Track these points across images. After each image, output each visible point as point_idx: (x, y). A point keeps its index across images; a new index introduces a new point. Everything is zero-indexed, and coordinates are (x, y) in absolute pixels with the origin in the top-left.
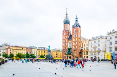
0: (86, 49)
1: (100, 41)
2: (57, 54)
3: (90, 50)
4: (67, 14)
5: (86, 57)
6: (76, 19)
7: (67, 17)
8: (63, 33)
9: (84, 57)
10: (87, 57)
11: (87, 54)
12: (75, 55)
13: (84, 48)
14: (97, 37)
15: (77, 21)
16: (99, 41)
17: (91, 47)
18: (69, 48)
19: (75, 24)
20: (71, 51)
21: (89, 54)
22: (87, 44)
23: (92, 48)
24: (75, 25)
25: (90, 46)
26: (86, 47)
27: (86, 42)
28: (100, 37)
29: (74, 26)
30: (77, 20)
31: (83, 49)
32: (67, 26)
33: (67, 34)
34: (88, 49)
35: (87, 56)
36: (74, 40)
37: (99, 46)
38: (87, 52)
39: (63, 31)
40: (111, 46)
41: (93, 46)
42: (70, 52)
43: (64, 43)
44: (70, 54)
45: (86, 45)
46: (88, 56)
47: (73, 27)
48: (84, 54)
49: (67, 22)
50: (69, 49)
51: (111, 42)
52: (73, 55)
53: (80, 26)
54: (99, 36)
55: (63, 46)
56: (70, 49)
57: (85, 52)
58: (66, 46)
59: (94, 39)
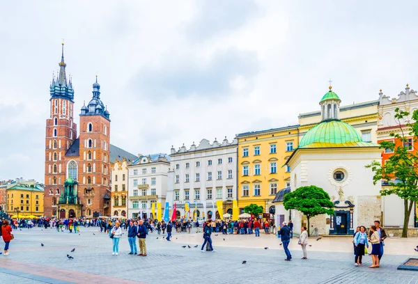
0: (120, 189)
1: (157, 170)
2: (25, 200)
3: (131, 194)
4: (63, 65)
5: (120, 213)
6: (96, 90)
7: (62, 74)
8: (49, 130)
9: (116, 213)
10: (124, 213)
11: (124, 205)
12: (88, 205)
13: (116, 186)
14: (149, 157)
15: (96, 94)
16: (154, 170)
17: (135, 184)
18: (69, 180)
19: (91, 105)
20: (75, 193)
21: (130, 204)
22: (124, 175)
23: (136, 188)
24: (92, 109)
25: (131, 181)
26: (120, 183)
27: (120, 169)
28: (156, 159)
29: (87, 111)
30: (99, 93)
31: (113, 190)
32: (64, 107)
33: (63, 133)
34: (126, 190)
35: (122, 209)
36: (85, 156)
37: (154, 183)
38: (124, 199)
39: (49, 122)
40: (177, 187)
41: (140, 182)
42: (71, 194)
43: (52, 163)
44: (72, 202)
45: (120, 178)
46: (125, 209)
47: (84, 112)
48: (116, 205)
49: (62, 93)
50: (67, 184)
51: (177, 177)
52: (81, 206)
53: (106, 115)
54: (155, 156)
55: (47, 175)
56: (71, 186)
57: (116, 199)
58: (59, 174)
59: (142, 162)
